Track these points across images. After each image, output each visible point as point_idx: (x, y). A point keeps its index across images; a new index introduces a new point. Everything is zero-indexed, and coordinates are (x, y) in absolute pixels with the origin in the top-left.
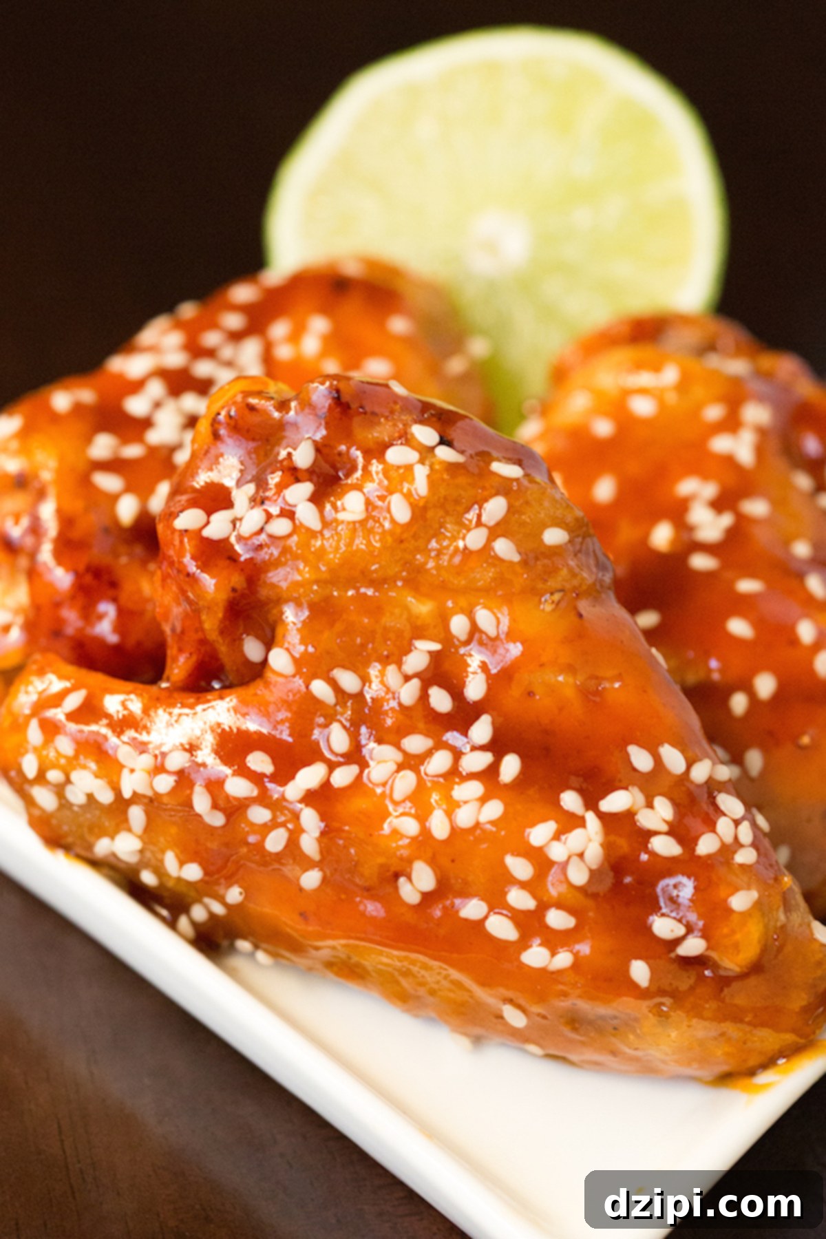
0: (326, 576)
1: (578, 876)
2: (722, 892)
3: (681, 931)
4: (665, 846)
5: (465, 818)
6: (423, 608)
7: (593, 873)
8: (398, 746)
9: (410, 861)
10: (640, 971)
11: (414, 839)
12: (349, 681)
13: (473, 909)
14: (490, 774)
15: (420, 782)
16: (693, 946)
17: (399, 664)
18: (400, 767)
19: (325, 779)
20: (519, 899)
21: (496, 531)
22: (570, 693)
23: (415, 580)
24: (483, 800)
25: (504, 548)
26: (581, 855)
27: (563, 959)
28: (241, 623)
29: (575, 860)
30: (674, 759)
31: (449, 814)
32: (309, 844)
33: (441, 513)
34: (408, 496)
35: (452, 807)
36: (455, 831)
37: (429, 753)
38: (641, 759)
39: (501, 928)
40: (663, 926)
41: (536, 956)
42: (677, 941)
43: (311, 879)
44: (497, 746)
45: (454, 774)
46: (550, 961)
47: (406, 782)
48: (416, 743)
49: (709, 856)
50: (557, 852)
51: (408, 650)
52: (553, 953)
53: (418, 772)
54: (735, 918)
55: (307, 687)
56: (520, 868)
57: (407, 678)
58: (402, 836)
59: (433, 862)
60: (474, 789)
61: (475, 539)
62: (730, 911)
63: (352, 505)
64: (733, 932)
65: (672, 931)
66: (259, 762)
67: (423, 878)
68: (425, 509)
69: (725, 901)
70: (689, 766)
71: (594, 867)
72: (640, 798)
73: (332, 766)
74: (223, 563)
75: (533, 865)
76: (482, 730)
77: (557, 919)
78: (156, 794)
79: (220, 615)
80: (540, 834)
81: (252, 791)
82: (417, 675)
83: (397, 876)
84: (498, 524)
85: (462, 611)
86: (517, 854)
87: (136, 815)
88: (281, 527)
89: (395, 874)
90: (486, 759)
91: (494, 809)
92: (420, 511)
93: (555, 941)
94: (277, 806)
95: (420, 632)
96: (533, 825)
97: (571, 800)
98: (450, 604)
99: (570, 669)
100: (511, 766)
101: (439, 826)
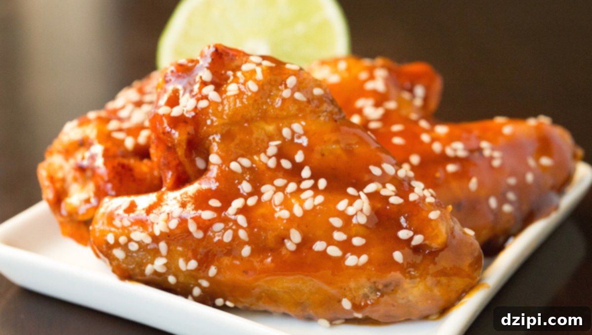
0: (227, 121)
1: (362, 219)
2: (424, 213)
3: (411, 233)
4: (395, 200)
5: (308, 205)
6: (271, 128)
7: (368, 217)
8: (273, 184)
9: (288, 230)
10: (398, 256)
11: (288, 220)
12: (246, 162)
13: (319, 246)
14: (315, 188)
15: (285, 196)
16: (418, 239)
17: (265, 152)
18: (275, 193)
19: (244, 203)
20: (339, 236)
21: (294, 90)
22: (339, 152)
23: (264, 117)
24: (314, 197)
25: (298, 96)
26: (361, 210)
27: (364, 258)
28: (193, 152)
29: (359, 213)
30: (390, 169)
31: (301, 205)
32: (242, 234)
33: (269, 86)
34: (255, 81)
35: (302, 202)
36: (306, 212)
37: (286, 186)
38: (376, 171)
39: (334, 251)
40: (403, 234)
41: (351, 260)
42: (411, 239)
43: (246, 251)
44: (315, 177)
45: (300, 191)
46: (358, 261)
47: (279, 197)
48: (280, 182)
49: (415, 201)
50: (351, 211)
51: (268, 147)
52: (359, 257)
53: (283, 192)
54: (433, 223)
55: (229, 167)
56: (336, 222)
57: (270, 157)
58: (283, 220)
59: (298, 228)
60: (310, 193)
61: (286, 93)
62: (431, 220)
63: (232, 89)
64: (434, 230)
65: (408, 234)
66: (215, 203)
67: (296, 237)
68: (263, 85)
69: (427, 217)
70: (396, 171)
71: (368, 214)
72: (380, 186)
73: (246, 198)
74: (182, 124)
75: (342, 220)
76: (306, 172)
77: (357, 241)
78: (171, 230)
79: (185, 147)
80: (342, 205)
81: (214, 215)
82: (274, 156)
83: (283, 239)
84: (294, 87)
85: (286, 126)
86: (333, 216)
87: (163, 247)
88: (203, 104)
89: (282, 238)
90: (310, 183)
91: (320, 199)
92: (261, 85)
93: (358, 251)
94: (226, 220)
95: (271, 138)
96: (338, 203)
97: (351, 191)
98: (281, 125)
99: (337, 142)
100: (322, 183)
101: (298, 211)
